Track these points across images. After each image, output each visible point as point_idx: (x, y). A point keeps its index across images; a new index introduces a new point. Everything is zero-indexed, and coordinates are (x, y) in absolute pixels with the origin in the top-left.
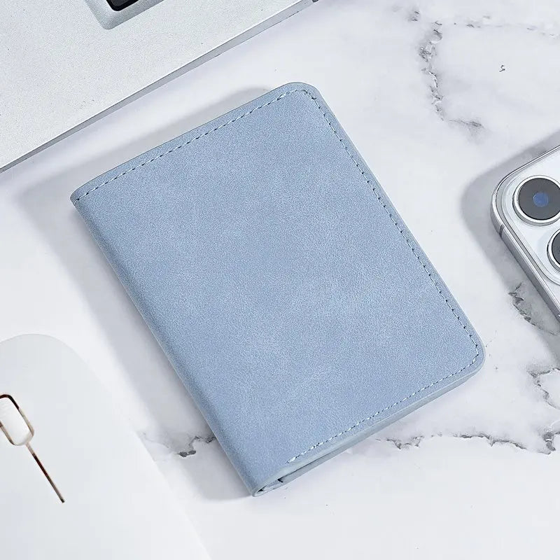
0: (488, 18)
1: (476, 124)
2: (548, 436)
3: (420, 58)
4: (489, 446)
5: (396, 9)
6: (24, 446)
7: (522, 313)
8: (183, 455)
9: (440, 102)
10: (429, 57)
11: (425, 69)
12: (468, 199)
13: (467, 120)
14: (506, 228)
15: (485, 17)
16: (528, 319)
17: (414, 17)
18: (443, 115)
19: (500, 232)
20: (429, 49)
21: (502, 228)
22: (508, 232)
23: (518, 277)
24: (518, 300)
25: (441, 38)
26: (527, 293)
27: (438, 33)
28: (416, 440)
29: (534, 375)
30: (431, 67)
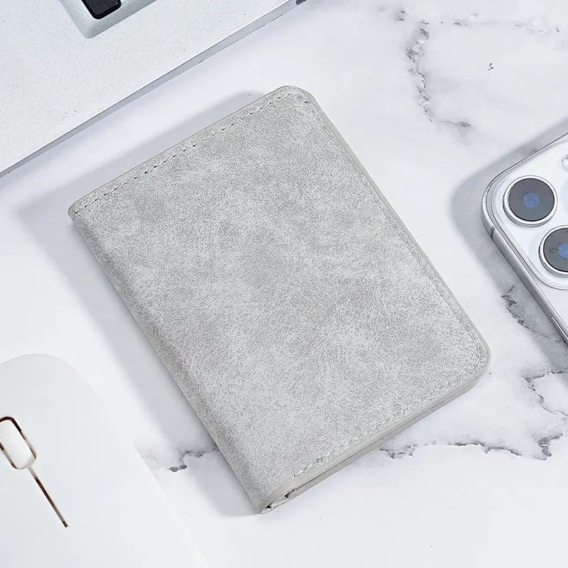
0: (476, 15)
1: (464, 125)
2: (544, 442)
3: (408, 58)
4: (484, 453)
5: (382, 9)
6: (27, 470)
7: (515, 316)
8: (174, 470)
9: (427, 102)
10: (416, 57)
11: (412, 70)
12: (458, 201)
13: (456, 121)
14: (496, 230)
15: (471, 14)
16: (521, 322)
17: (400, 16)
18: (432, 116)
19: (491, 234)
20: (415, 49)
21: (493, 230)
22: (499, 235)
23: (510, 279)
24: (511, 303)
25: (428, 38)
26: (519, 295)
27: (424, 32)
28: (409, 449)
29: (528, 380)
30: (418, 68)
